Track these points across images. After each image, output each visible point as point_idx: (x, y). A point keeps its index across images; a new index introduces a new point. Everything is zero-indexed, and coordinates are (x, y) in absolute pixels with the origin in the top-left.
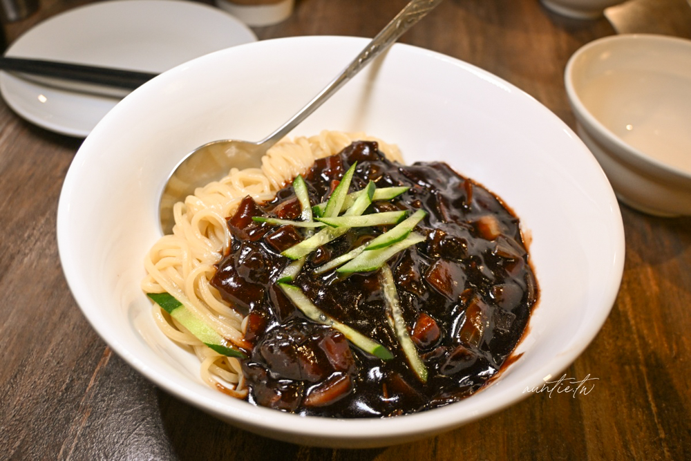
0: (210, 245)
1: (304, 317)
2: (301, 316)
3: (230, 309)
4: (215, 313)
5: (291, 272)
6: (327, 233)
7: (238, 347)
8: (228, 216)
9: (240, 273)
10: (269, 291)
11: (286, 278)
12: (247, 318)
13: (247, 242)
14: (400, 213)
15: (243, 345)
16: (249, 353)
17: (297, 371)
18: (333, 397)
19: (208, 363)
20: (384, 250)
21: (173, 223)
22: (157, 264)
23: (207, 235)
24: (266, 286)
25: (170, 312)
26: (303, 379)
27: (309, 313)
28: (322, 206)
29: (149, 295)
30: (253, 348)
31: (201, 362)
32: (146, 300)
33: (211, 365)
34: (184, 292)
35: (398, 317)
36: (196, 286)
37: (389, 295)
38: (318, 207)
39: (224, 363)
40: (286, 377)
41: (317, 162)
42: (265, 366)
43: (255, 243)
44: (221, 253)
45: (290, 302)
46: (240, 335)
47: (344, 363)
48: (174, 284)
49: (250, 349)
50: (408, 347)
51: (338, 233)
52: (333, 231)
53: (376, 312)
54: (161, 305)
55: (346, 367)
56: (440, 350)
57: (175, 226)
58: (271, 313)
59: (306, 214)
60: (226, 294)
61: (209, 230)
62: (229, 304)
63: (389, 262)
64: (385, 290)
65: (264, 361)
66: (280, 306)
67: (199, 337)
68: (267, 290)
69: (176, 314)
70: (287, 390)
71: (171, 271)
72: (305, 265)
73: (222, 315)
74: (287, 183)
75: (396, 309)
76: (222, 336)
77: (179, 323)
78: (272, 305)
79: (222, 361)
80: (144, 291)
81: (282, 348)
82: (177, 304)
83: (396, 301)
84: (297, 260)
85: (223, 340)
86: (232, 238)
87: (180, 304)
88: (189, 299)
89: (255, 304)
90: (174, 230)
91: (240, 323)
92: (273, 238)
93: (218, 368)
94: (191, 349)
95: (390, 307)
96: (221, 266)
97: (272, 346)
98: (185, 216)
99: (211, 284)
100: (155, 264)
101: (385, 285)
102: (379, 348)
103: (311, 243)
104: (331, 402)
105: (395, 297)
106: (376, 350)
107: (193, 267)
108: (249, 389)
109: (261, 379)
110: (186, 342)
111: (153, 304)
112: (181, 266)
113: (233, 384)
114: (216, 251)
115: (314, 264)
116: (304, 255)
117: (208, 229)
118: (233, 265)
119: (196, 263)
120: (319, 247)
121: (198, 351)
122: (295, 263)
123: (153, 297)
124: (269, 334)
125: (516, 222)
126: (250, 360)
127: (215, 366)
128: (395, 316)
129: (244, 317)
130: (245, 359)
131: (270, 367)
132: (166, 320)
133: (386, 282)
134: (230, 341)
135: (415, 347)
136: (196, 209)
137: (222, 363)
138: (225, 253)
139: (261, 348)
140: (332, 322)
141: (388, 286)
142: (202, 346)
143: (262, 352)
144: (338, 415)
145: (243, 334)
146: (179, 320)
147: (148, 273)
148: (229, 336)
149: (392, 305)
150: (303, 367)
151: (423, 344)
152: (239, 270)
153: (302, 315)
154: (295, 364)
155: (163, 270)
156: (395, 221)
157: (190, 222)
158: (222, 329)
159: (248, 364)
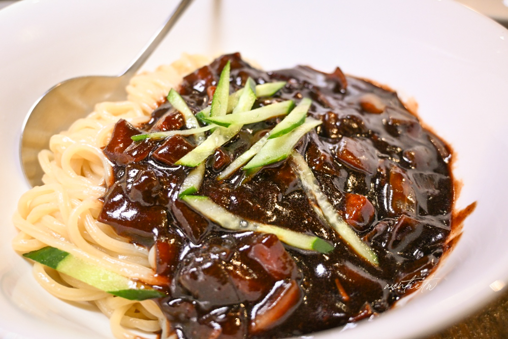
0: (89, 182)
1: (221, 230)
2: (218, 229)
3: (129, 245)
4: (112, 254)
5: (193, 181)
6: (220, 134)
7: (151, 286)
8: (103, 146)
9: (132, 199)
10: (172, 211)
11: (188, 189)
12: (153, 249)
13: (131, 164)
14: (286, 104)
15: (157, 281)
16: (166, 288)
17: (233, 294)
18: (283, 312)
19: (117, 316)
20: (288, 136)
21: (41, 173)
22: (28, 217)
23: (83, 174)
24: (168, 206)
25: (55, 267)
26: (242, 301)
27: (226, 223)
28: (205, 111)
29: (26, 255)
30: (170, 281)
31: (109, 317)
32: (23, 263)
33: (123, 319)
34: (68, 239)
35: (324, 204)
36: (82, 229)
37: (308, 182)
38: (202, 113)
39: (137, 311)
40: (221, 304)
41: (186, 78)
42: (191, 298)
43: (141, 163)
44: (104, 185)
45: (201, 216)
46: (150, 271)
47: (284, 268)
48: (54, 234)
49: (168, 284)
50: (346, 232)
51: (232, 133)
52: (226, 131)
53: (300, 204)
54: (42, 263)
55: (286, 272)
56: (380, 227)
57: (44, 176)
58: (182, 235)
59: (191, 122)
60: (121, 228)
61: (84, 169)
62: (127, 239)
63: (297, 147)
64: (302, 178)
65: (189, 293)
66: (190, 223)
67: (101, 287)
68: (169, 210)
69: (63, 267)
70: (226, 319)
71: (48, 220)
72: (206, 173)
73: (121, 254)
74: (159, 104)
75: (319, 195)
76: (128, 278)
77: (70, 277)
78: (180, 226)
79: (134, 309)
80: (18, 252)
81: (206, 271)
82: (62, 255)
83: (317, 187)
84: (196, 167)
85: (131, 282)
86: (113, 165)
87: (66, 254)
88: (76, 246)
89: (159, 229)
90: (44, 180)
91: (147, 258)
92: (161, 152)
93: (132, 319)
94: (93, 306)
95: (312, 195)
96: (106, 198)
97: (193, 272)
98: (54, 163)
99: (100, 221)
100: (26, 219)
101: (300, 172)
102: (316, 241)
103: (206, 148)
104: (284, 319)
105: (315, 183)
106: (315, 244)
107: (73, 206)
108: (176, 333)
109: (189, 316)
110: (83, 298)
111: (32, 264)
112: (58, 210)
113: (155, 333)
114: (98, 185)
115: (216, 169)
116: (203, 160)
117: (84, 167)
118: (122, 193)
119: (77, 203)
120: (216, 150)
121: (102, 306)
122: (194, 172)
123: (31, 256)
124: (185, 260)
125: (394, 94)
126: (169, 298)
127: (127, 317)
128: (320, 203)
129: (149, 249)
130: (163, 298)
131: (196, 298)
132: (53, 278)
133: (300, 169)
134: (139, 282)
135: (354, 230)
136: (64, 148)
137: (136, 312)
138: (108, 184)
139: (181, 278)
140: (256, 226)
141: (304, 173)
142: (105, 298)
143: (183, 282)
144: (295, 332)
145: (153, 270)
146: (69, 274)
147: (19, 231)
148: (137, 276)
149: (313, 192)
150: (238, 287)
151: (361, 224)
152: (130, 196)
153: (218, 227)
154: (228, 284)
155: (38, 221)
156: (284, 111)
157: (61, 167)
158: (126, 270)
159: (168, 302)
